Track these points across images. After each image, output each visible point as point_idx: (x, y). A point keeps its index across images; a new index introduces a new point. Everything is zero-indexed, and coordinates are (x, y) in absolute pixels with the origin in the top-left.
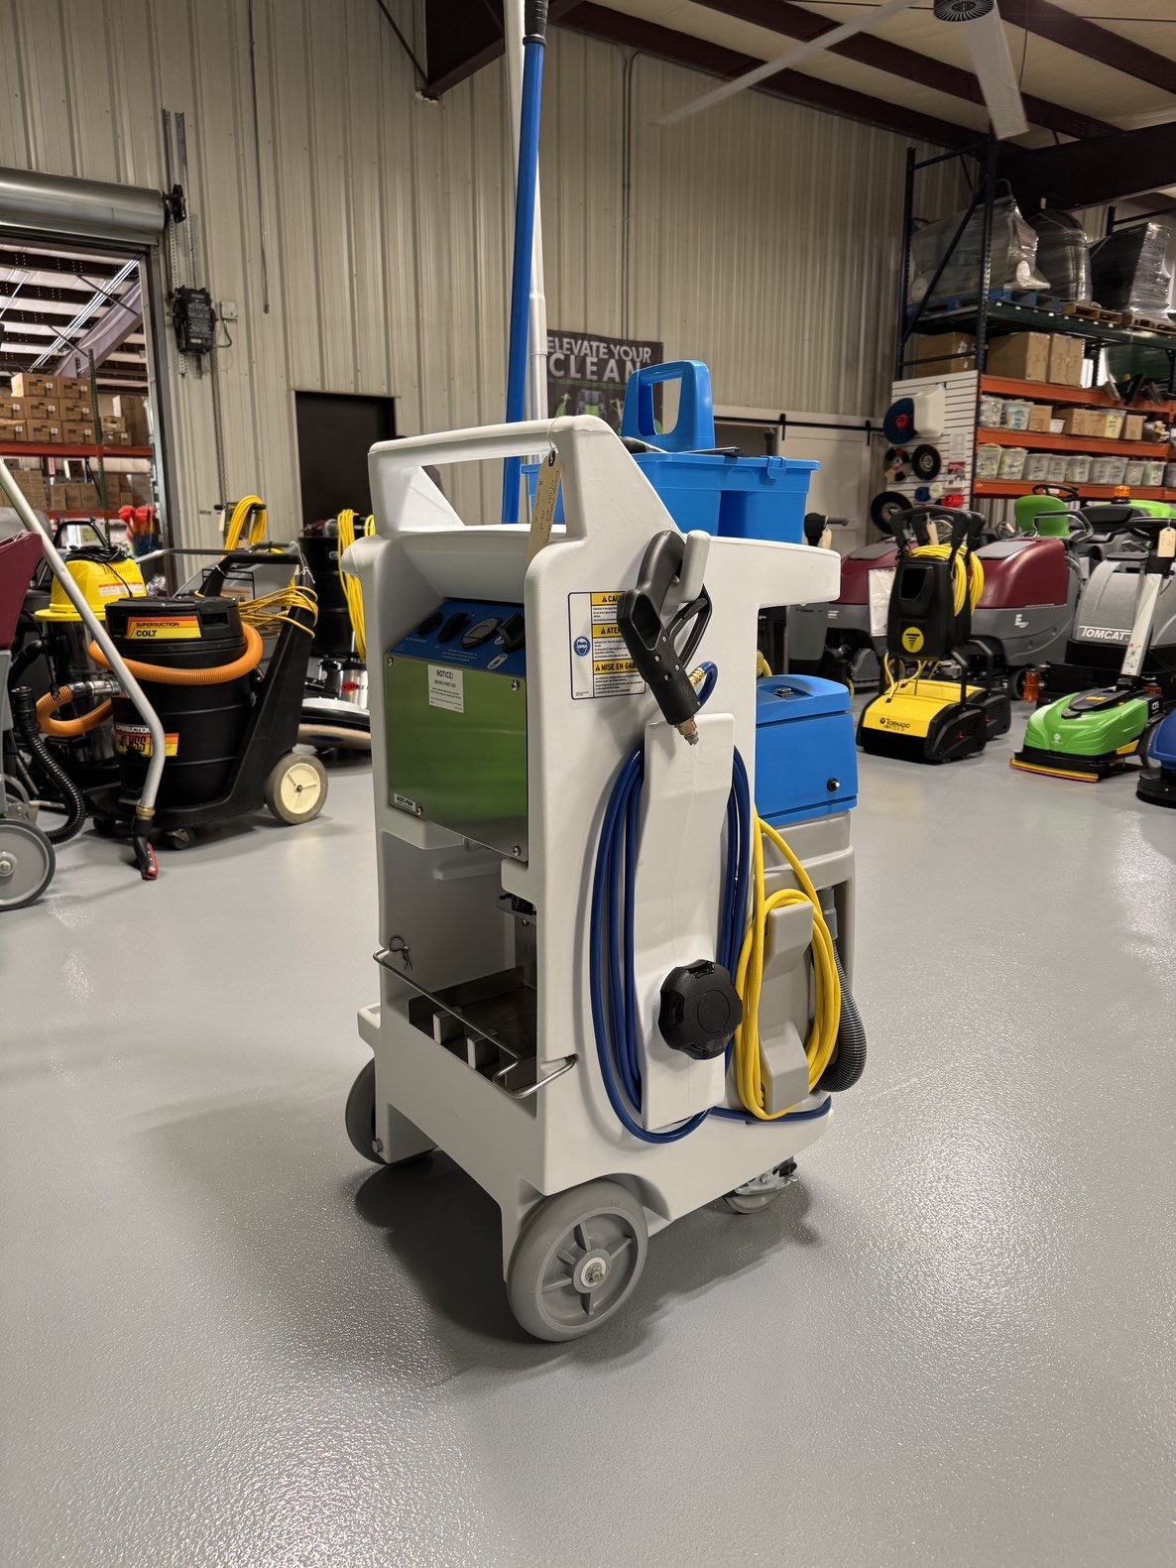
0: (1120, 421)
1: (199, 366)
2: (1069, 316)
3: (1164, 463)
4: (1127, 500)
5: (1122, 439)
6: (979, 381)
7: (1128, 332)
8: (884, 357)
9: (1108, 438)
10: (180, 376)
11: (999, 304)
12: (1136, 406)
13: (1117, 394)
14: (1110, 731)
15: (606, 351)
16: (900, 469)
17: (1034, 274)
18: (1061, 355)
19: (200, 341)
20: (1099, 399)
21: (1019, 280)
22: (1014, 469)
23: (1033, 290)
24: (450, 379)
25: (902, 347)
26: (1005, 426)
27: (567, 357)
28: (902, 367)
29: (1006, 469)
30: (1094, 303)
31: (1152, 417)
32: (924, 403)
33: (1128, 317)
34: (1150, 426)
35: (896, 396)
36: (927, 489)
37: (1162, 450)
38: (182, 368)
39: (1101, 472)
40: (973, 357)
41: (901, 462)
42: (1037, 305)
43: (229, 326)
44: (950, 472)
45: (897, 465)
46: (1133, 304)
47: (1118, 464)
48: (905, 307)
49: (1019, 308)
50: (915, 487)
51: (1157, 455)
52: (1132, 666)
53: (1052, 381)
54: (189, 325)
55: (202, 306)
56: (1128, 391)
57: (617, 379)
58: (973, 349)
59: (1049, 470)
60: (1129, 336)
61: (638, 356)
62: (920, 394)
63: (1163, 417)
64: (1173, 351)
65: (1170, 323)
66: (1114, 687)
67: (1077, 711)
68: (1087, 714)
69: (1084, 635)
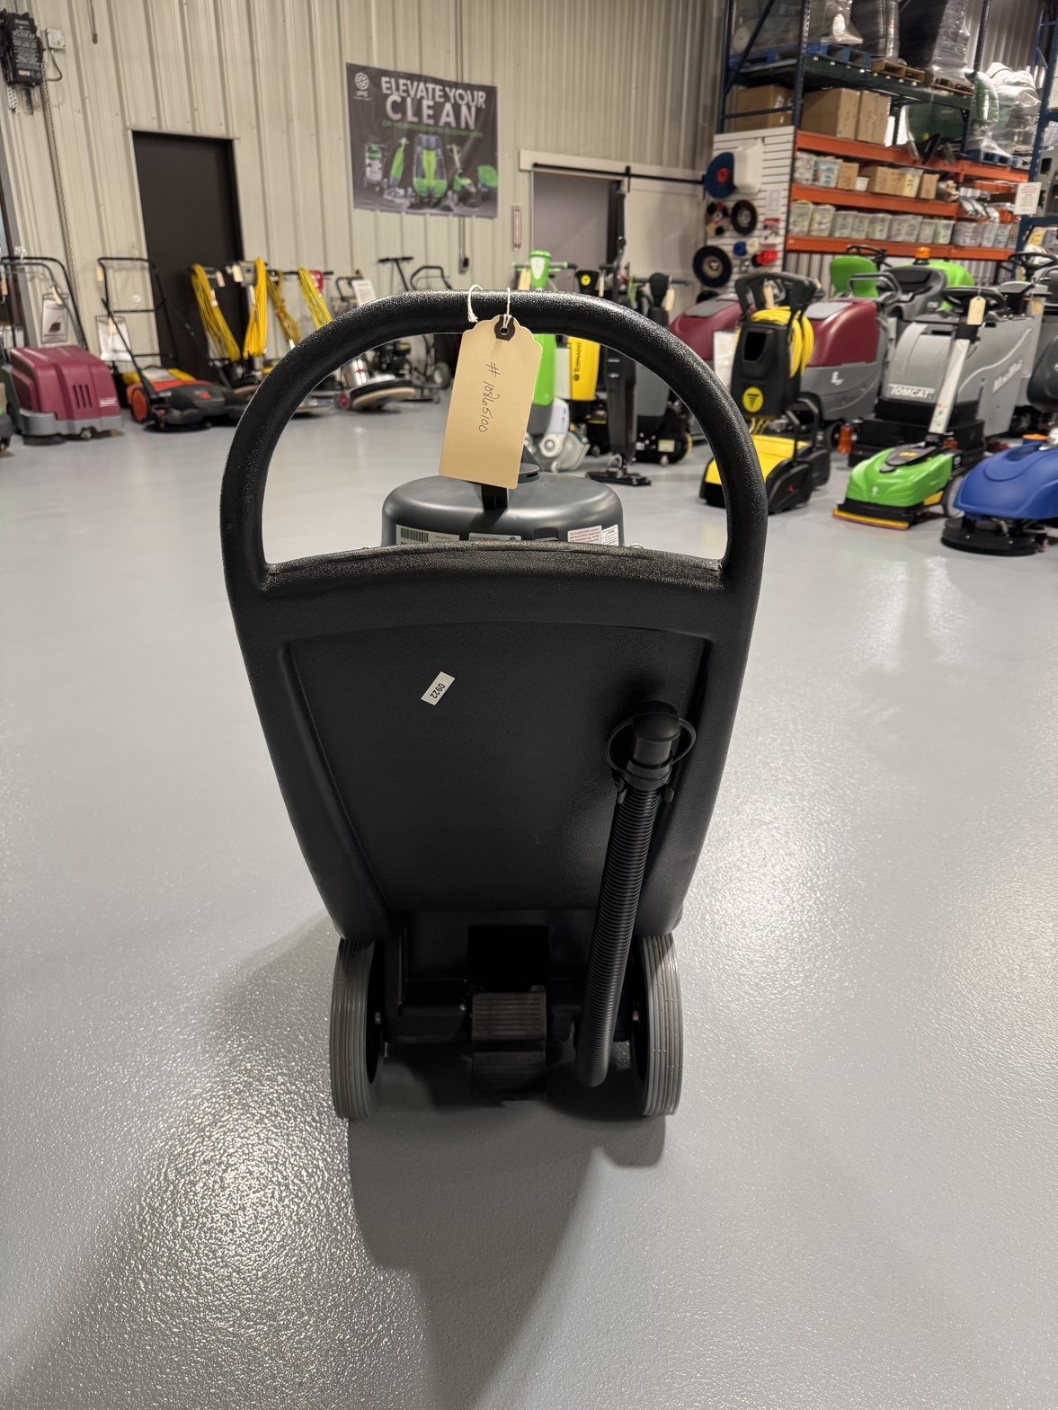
0: (917, 180)
1: (29, 102)
2: (879, 74)
3: (952, 222)
4: (926, 261)
5: (918, 198)
6: (795, 137)
7: (929, 90)
8: (705, 107)
9: (906, 197)
10: (10, 112)
11: (816, 59)
12: (932, 165)
13: (916, 153)
14: (921, 485)
15: (442, 93)
16: (720, 224)
17: (848, 29)
18: (869, 112)
19: (28, 74)
20: (899, 158)
21: (835, 34)
22: (823, 227)
23: (846, 45)
24: (289, 120)
25: (724, 99)
26: (816, 183)
27: (404, 99)
28: (723, 120)
29: (815, 226)
30: (900, 60)
31: (944, 177)
32: (744, 158)
33: (929, 75)
34: (943, 185)
35: (718, 149)
36: (744, 244)
37: (951, 209)
38: (11, 103)
39: (899, 230)
40: (790, 112)
41: (721, 216)
42: (851, 60)
43: (57, 56)
44: (766, 227)
45: (717, 219)
46: (935, 63)
47: (913, 222)
48: (728, 57)
49: (833, 63)
50: (734, 242)
51: (947, 214)
52: (939, 424)
53: (860, 138)
54: (14, 58)
55: (26, 34)
56: (927, 150)
57: (454, 124)
58: (790, 104)
59: (854, 227)
60: (929, 95)
61: (473, 100)
62: (740, 149)
63: (955, 177)
64: (968, 112)
65: (967, 83)
66: (922, 444)
67: (892, 466)
68: (901, 470)
69: (893, 393)
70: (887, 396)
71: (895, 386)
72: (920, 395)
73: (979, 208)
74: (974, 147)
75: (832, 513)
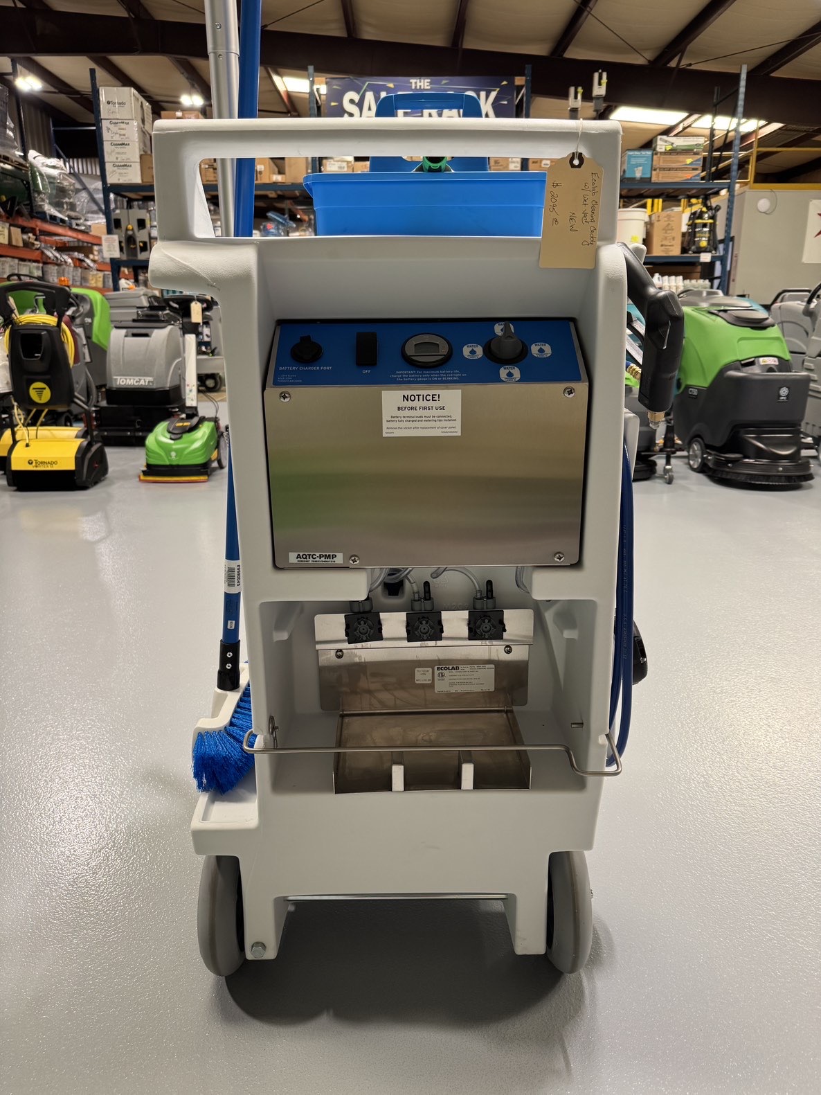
0: (7, 231)
3: (41, 265)
5: (10, 244)
12: (13, 220)
14: (207, 445)
31: (24, 230)
34: (25, 237)
37: (36, 255)
47: (12, 263)
51: (34, 258)
52: (192, 400)
63: (33, 231)
64: (28, 183)
65: (21, 161)
66: (184, 416)
67: (177, 434)
68: (185, 436)
69: (118, 383)
70: (114, 386)
71: (119, 378)
72: (142, 383)
73: (57, 255)
74: (40, 210)
75: (138, 479)
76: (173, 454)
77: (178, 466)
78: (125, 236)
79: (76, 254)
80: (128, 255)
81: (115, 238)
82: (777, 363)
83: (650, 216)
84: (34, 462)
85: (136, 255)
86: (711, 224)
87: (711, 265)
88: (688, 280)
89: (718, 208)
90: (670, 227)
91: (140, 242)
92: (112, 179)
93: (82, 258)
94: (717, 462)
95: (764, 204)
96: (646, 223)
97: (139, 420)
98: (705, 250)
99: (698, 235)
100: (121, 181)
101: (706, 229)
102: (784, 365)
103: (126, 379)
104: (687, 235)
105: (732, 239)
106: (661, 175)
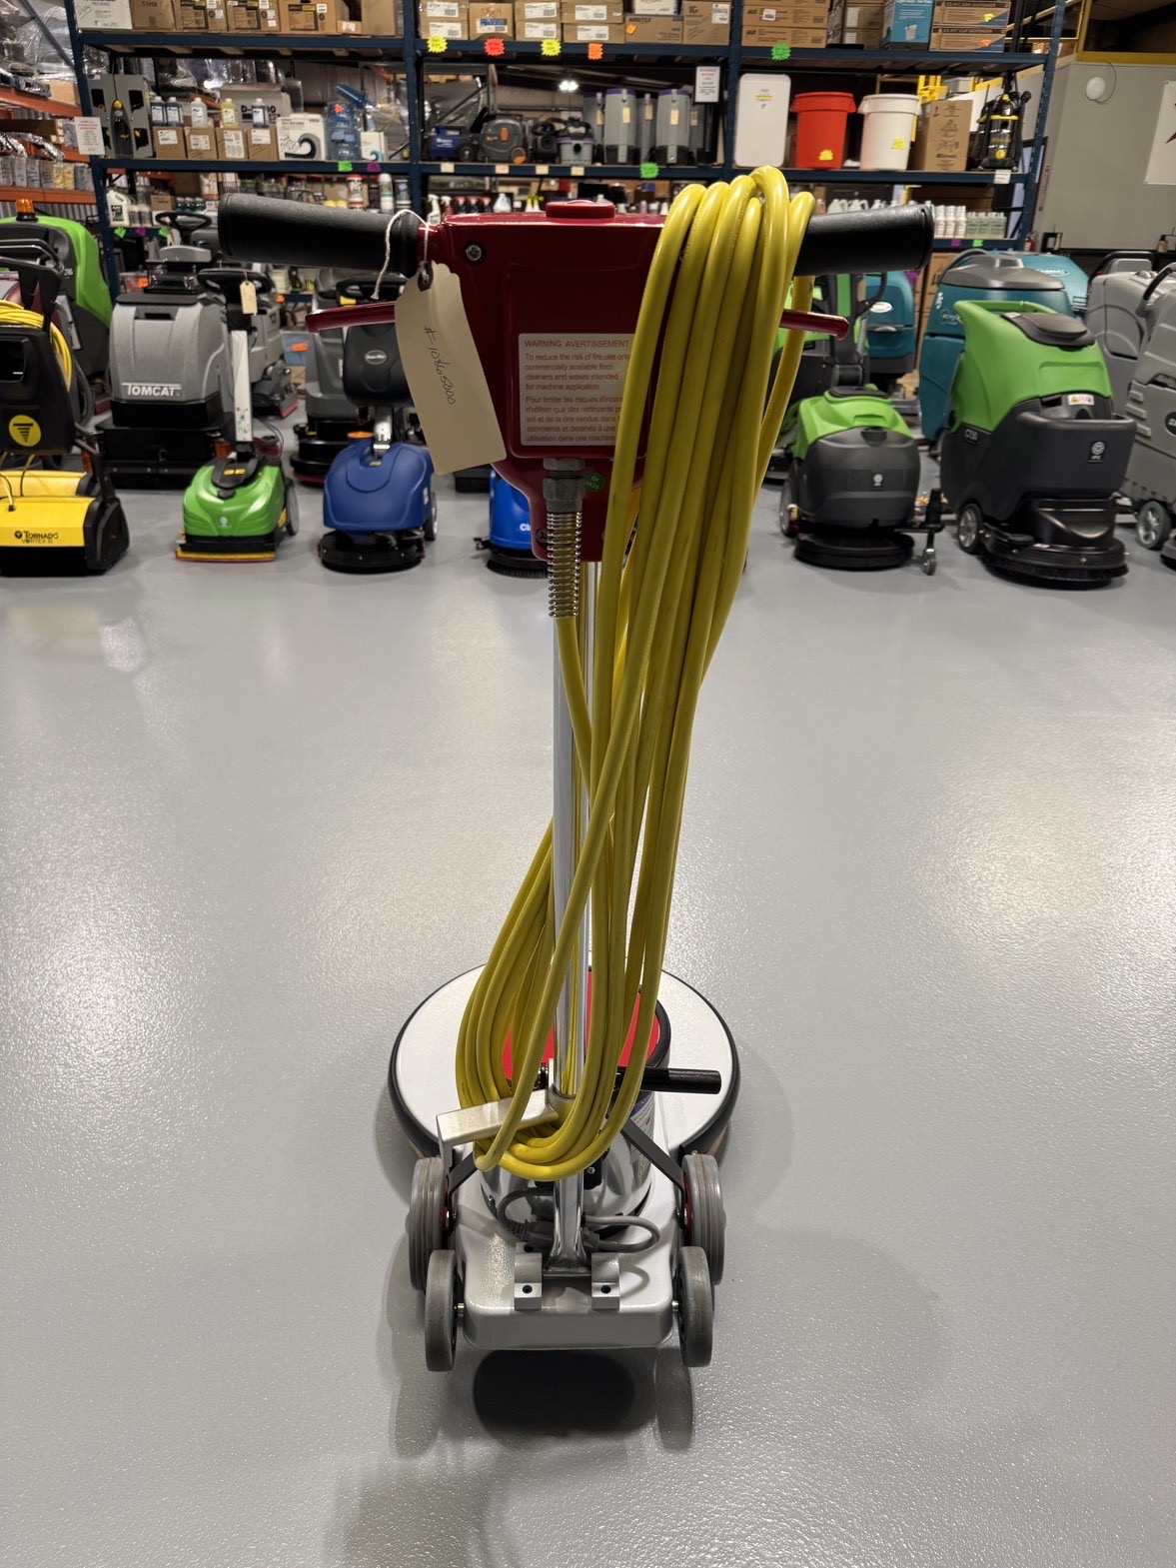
4: (34, 216)
14: (272, 506)
52: (245, 431)
66: (233, 455)
67: (229, 488)
68: (240, 492)
69: (129, 393)
70: (124, 397)
71: (130, 385)
72: (165, 392)
73: (2, 139)
75: (173, 555)
76: (224, 520)
77: (231, 538)
78: (111, 117)
79: (30, 135)
80: (117, 152)
81: (96, 121)
82: (1092, 403)
83: (924, 106)
84: (24, 535)
85: (131, 152)
86: (1014, 121)
87: (1008, 189)
88: (974, 213)
89: (1026, 97)
90: (952, 126)
91: (138, 130)
92: (85, 22)
93: (40, 143)
94: (998, 545)
95: (1095, 86)
96: (919, 118)
97: (164, 450)
98: (1003, 165)
99: (993, 140)
100: (100, 26)
101: (1005, 131)
102: (1102, 407)
103: (141, 387)
104: (977, 138)
105: (1044, 141)
106: (943, 39)
